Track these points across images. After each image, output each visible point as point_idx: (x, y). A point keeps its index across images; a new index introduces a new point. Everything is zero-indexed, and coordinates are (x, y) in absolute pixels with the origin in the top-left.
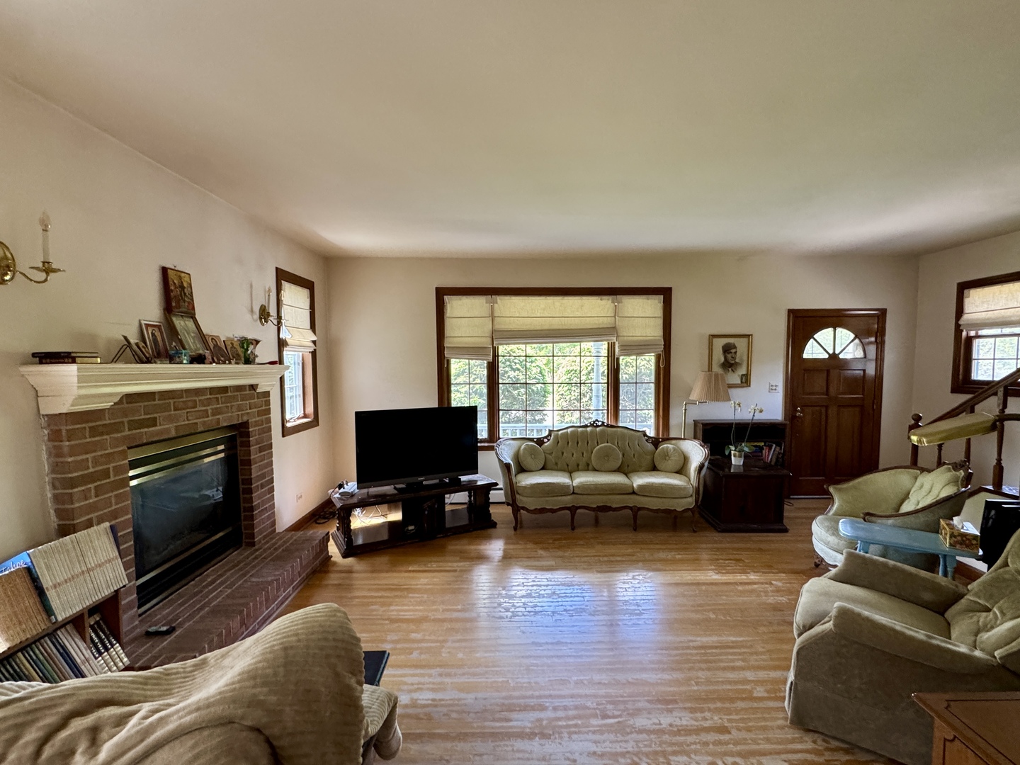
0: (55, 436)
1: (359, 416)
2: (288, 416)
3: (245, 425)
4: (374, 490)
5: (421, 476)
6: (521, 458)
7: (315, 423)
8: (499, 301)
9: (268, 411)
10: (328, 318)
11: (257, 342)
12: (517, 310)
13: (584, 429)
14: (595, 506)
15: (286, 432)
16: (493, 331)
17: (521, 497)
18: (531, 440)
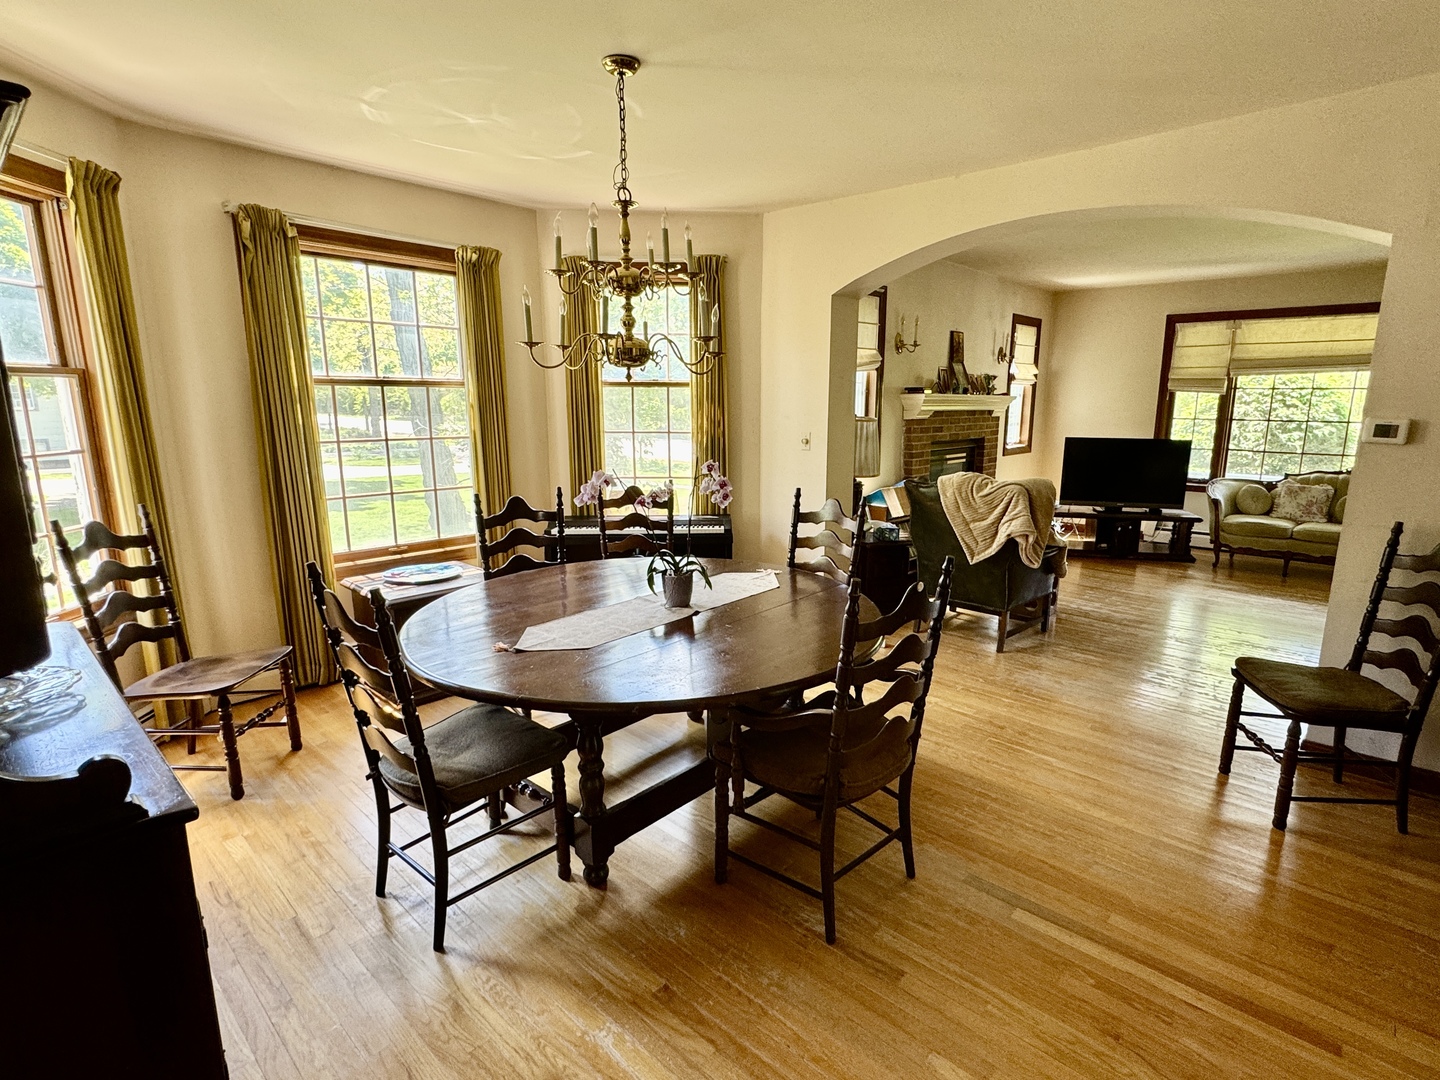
0: (908, 431)
1: (1069, 441)
2: (1008, 441)
3: (982, 440)
4: (1075, 509)
5: (1120, 502)
6: (1239, 500)
7: (1028, 449)
8: (1243, 326)
9: (997, 432)
10: (1050, 354)
11: (995, 377)
12: (1265, 336)
13: (1335, 476)
14: (1318, 555)
15: (1006, 452)
16: (1232, 360)
17: (1226, 535)
18: (1260, 483)
